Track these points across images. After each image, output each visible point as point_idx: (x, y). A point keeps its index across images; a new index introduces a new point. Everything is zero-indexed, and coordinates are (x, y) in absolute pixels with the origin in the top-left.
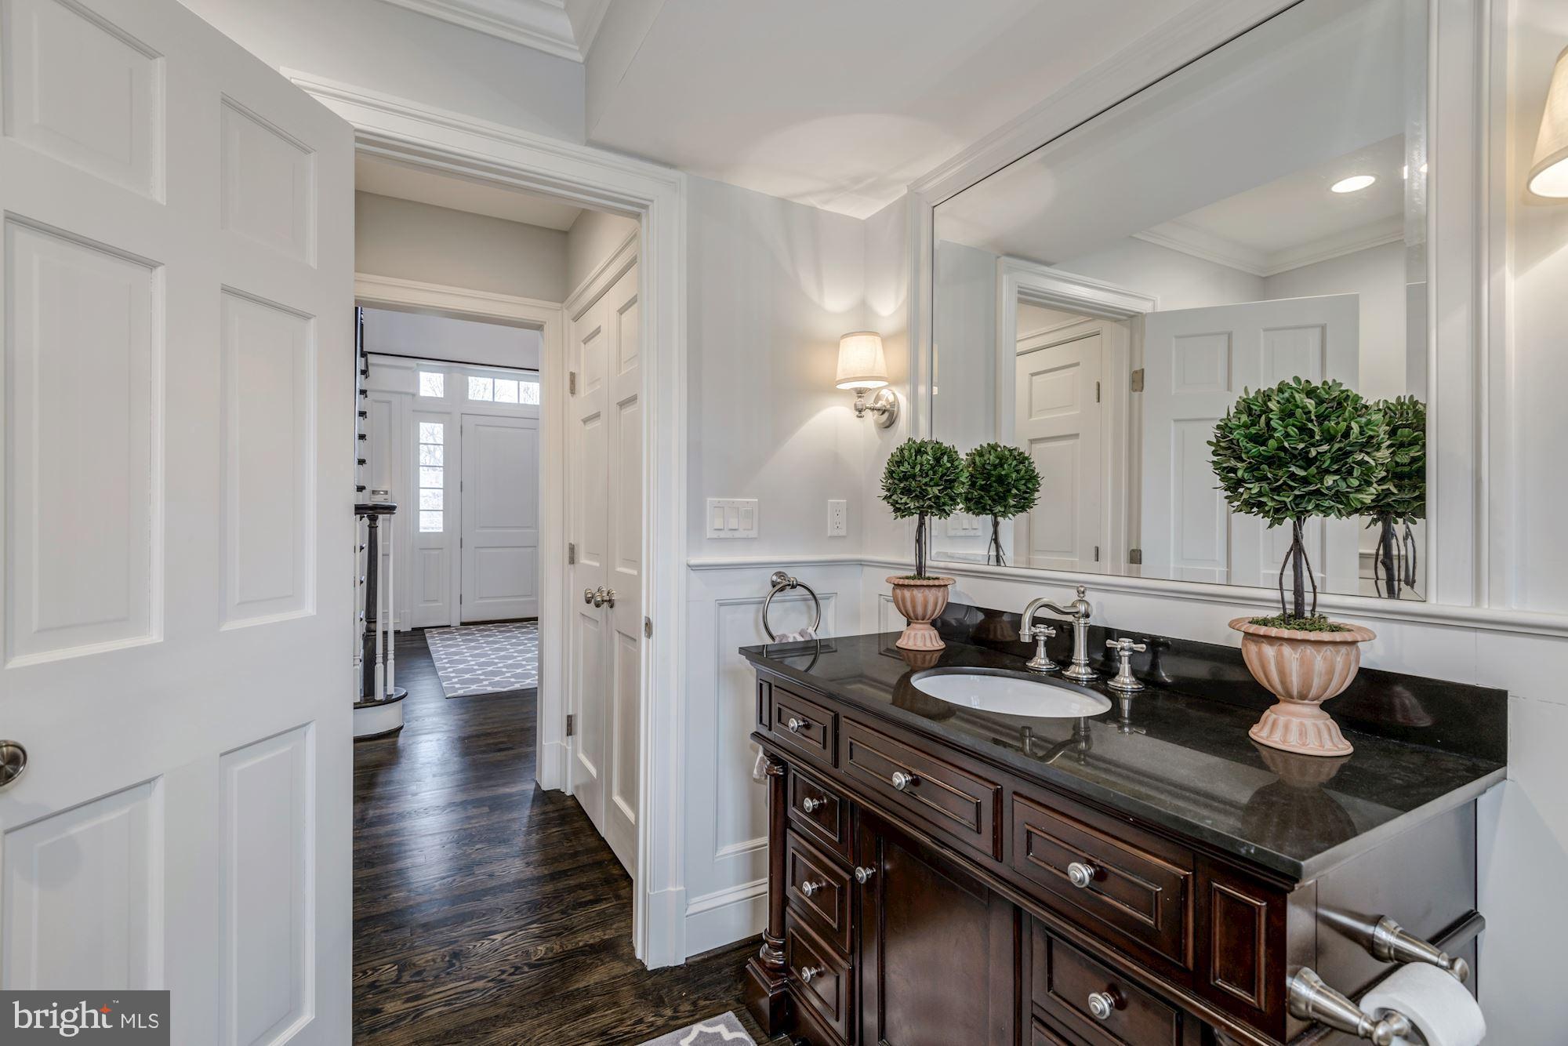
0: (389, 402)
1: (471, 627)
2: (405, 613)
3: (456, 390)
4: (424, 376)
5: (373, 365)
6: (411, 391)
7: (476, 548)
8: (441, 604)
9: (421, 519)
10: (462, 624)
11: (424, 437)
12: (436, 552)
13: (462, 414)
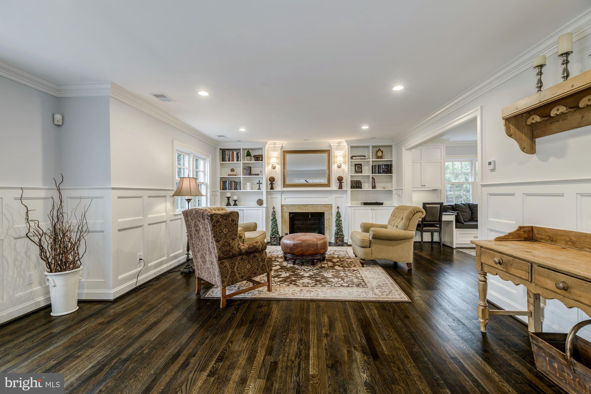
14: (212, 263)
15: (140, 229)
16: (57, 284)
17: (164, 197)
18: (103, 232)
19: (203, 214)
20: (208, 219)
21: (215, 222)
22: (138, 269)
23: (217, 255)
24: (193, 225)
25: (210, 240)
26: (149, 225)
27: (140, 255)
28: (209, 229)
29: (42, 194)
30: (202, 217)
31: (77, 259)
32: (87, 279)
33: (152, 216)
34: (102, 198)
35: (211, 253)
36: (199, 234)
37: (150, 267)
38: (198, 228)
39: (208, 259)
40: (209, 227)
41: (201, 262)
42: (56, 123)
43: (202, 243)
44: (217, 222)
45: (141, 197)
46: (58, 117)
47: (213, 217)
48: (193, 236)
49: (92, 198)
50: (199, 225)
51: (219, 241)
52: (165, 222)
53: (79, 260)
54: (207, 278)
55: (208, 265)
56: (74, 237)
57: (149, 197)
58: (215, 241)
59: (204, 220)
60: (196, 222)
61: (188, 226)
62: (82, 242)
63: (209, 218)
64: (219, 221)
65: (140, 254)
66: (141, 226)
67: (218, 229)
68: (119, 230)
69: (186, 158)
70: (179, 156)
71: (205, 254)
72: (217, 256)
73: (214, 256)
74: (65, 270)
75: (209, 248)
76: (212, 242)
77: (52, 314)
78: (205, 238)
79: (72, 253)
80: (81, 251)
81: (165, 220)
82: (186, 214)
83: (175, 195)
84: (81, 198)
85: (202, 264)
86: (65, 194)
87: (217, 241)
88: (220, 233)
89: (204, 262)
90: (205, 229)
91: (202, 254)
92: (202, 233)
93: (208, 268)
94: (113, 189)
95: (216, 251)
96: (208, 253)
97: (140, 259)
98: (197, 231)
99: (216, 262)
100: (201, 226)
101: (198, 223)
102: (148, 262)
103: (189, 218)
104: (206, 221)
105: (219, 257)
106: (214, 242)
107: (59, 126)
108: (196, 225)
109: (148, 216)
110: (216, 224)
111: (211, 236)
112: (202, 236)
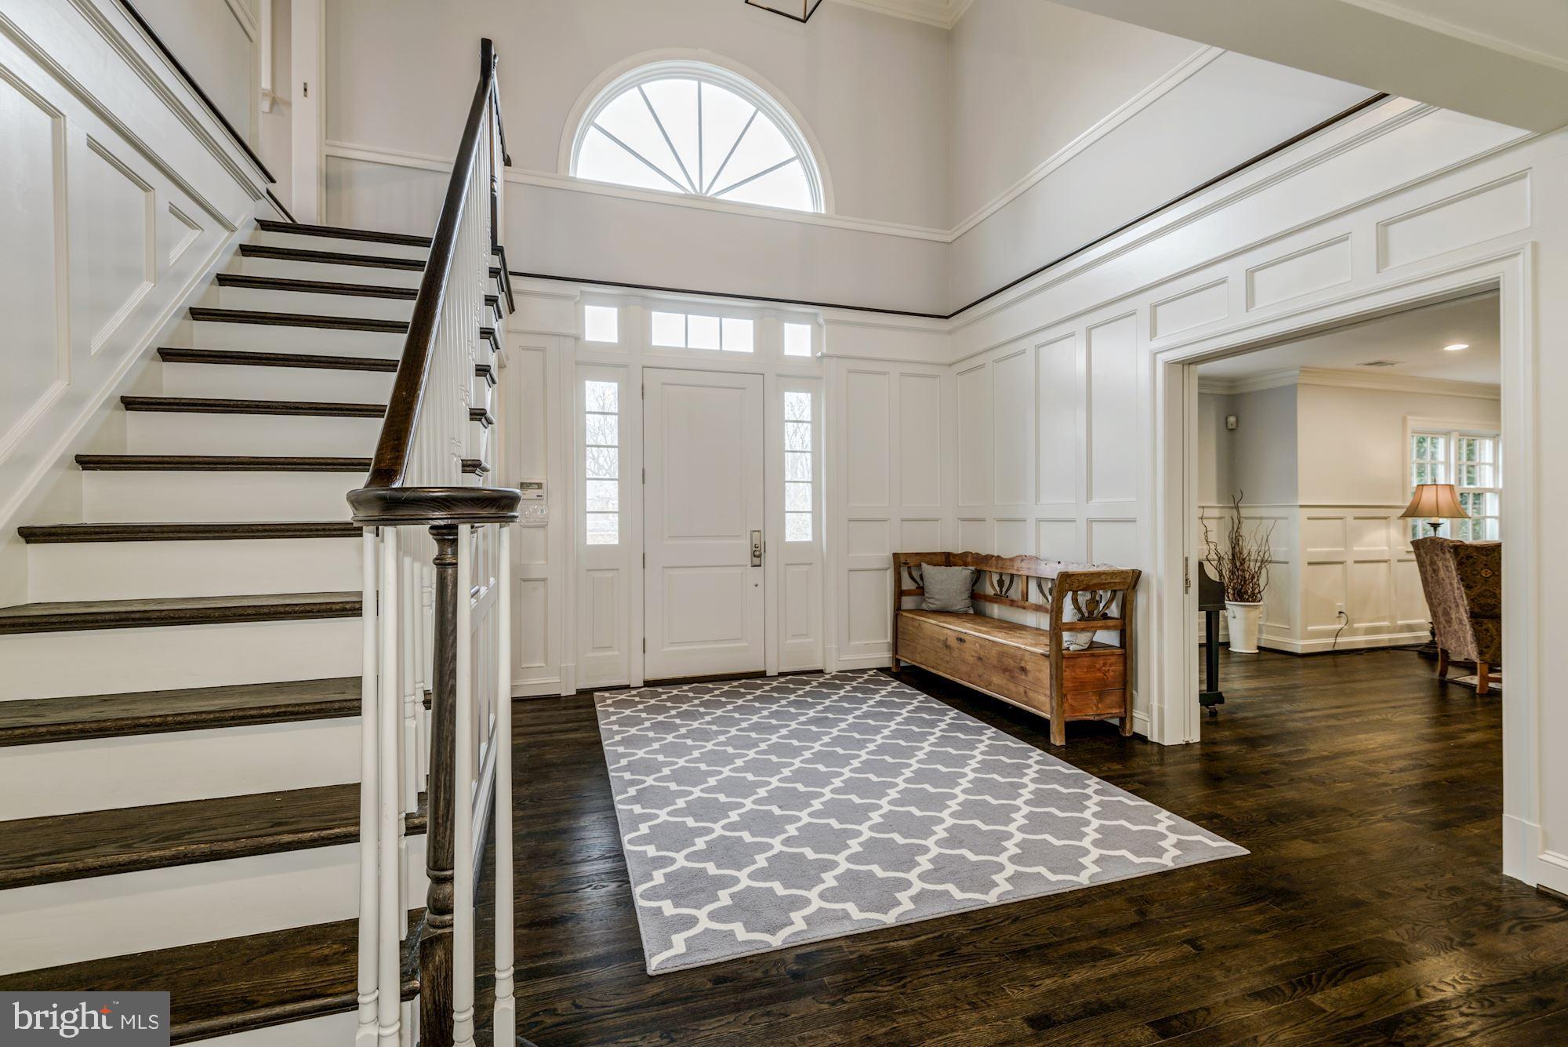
0: (542, 350)
1: (660, 690)
2: (566, 667)
3: (634, 331)
4: (590, 311)
5: (520, 292)
6: (573, 332)
7: (664, 567)
8: (616, 653)
9: (588, 522)
10: (647, 684)
11: (591, 404)
12: (610, 575)
13: (643, 367)
14: (1461, 622)
15: (1340, 566)
16: (1237, 616)
17: (1385, 518)
18: (1287, 563)
19: (1442, 544)
20: (1450, 552)
21: (1463, 557)
22: (1338, 627)
23: (1468, 608)
24: (1427, 561)
25: (1456, 585)
26: (1356, 562)
27: (1340, 606)
28: (1453, 567)
29: (1216, 513)
30: (1441, 550)
31: (1257, 591)
32: (1266, 621)
33: (1361, 549)
34: (1286, 518)
35: (1457, 606)
36: (1437, 576)
37: (1358, 629)
38: (1435, 567)
39: (1453, 616)
40: (1452, 565)
41: (1444, 622)
42: (1230, 427)
43: (1444, 590)
44: (1467, 557)
45: (1342, 519)
46: (1232, 419)
47: (1459, 550)
48: (1429, 579)
49: (1276, 519)
50: (1438, 562)
51: (1472, 587)
52: (1386, 561)
53: (1260, 592)
54: (1455, 648)
55: (1455, 626)
56: (1253, 566)
57: (1355, 518)
58: (1463, 586)
59: (1444, 553)
60: (1432, 558)
61: (1421, 565)
62: (1264, 571)
63: (1452, 550)
64: (1471, 557)
65: (1340, 604)
66: (1342, 563)
67: (1469, 570)
68: (1310, 564)
69: (1441, 442)
70: (1421, 442)
71: (1450, 607)
72: (1468, 611)
73: (1462, 610)
74: (1248, 601)
75: (1455, 598)
76: (1458, 588)
77: (1230, 649)
78: (1447, 581)
79: (1251, 585)
80: (1262, 582)
81: (1386, 558)
82: (1417, 545)
83: (1405, 516)
84: (1261, 518)
85: (1446, 626)
86: (1244, 512)
87: (1468, 587)
88: (1474, 575)
89: (1449, 622)
90: (1447, 567)
91: (1445, 608)
92: (1442, 573)
93: (1455, 631)
94: (1301, 506)
95: (1466, 602)
96: (1453, 605)
97: (1340, 612)
98: (1434, 571)
99: (1466, 620)
100: (1440, 564)
101: (1436, 558)
102: (1354, 621)
103: (1422, 551)
104: (1448, 555)
105: (1472, 613)
106: (1463, 589)
107: (1232, 430)
108: (1432, 563)
109: (1355, 549)
110: (1464, 560)
111: (1456, 579)
112: (1443, 579)
